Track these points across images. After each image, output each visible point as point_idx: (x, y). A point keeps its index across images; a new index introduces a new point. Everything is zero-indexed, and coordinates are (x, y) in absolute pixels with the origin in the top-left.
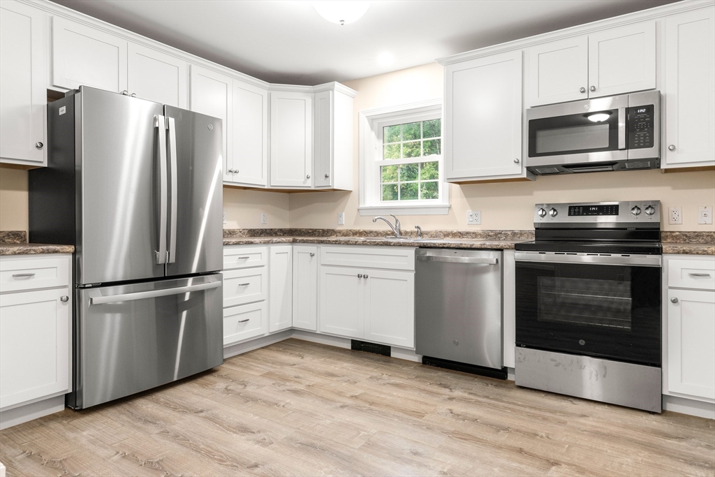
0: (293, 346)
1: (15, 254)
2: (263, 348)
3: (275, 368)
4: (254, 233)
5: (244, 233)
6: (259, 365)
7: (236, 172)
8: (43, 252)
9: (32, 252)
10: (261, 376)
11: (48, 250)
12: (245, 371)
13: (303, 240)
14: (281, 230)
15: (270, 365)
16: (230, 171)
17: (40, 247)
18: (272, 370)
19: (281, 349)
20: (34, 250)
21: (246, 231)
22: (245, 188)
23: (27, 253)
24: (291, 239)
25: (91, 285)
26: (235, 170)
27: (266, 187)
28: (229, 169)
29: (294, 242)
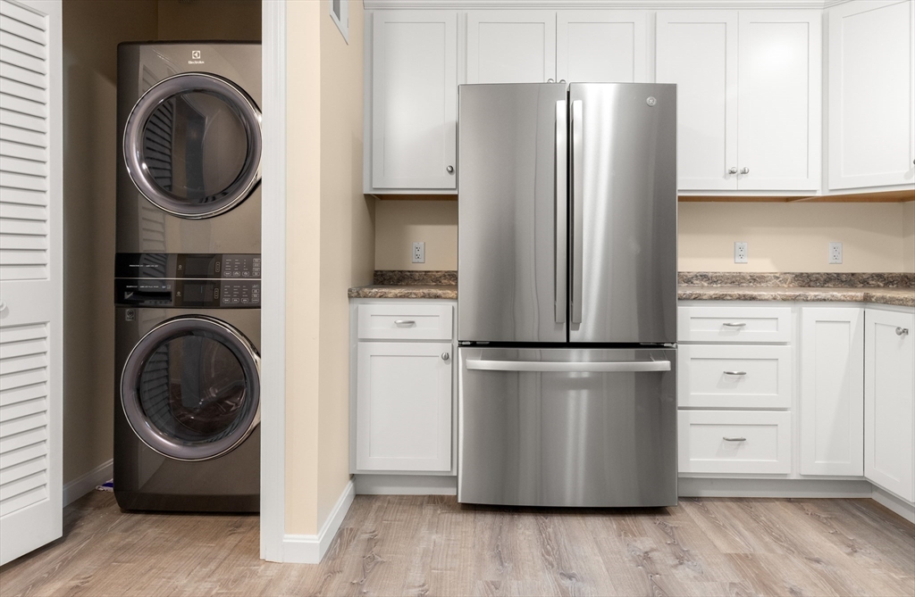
0: (853, 516)
1: (396, 297)
2: (789, 500)
3: (772, 551)
4: (806, 280)
5: (785, 281)
6: (746, 533)
7: (744, 172)
8: (424, 297)
9: (413, 296)
10: (729, 556)
11: (429, 294)
12: (711, 534)
13: (883, 298)
14: (880, 276)
15: (767, 539)
16: (732, 172)
17: (421, 291)
18: (760, 551)
19: (823, 515)
20: (415, 294)
21: (790, 277)
22: (788, 199)
23: (408, 297)
24: (859, 294)
25: (469, 343)
26: (741, 169)
27: (819, 194)
28: (729, 168)
29: (867, 300)
